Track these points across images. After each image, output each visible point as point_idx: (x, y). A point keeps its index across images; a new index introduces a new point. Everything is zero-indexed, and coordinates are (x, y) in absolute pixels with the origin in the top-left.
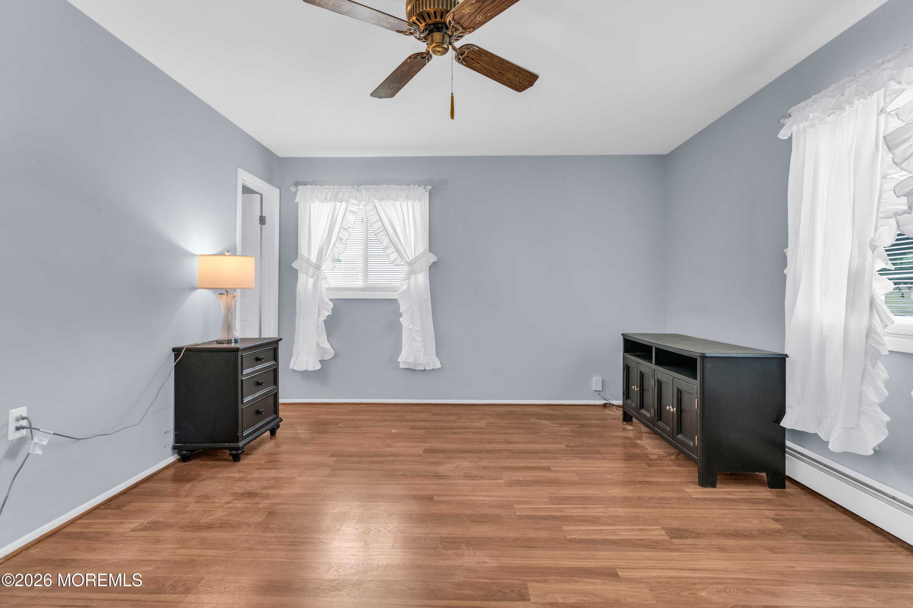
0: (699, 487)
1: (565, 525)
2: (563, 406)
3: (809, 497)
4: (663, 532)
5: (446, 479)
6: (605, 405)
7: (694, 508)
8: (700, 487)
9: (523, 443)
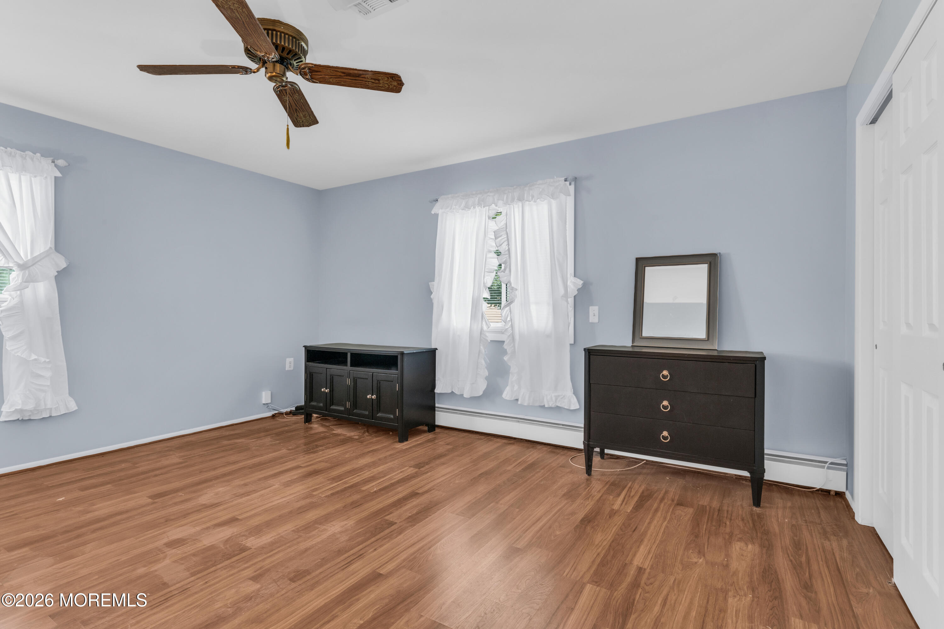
0: (399, 443)
1: (362, 487)
2: (235, 426)
3: (447, 431)
4: (412, 468)
5: (222, 505)
6: (273, 416)
7: (411, 453)
8: (401, 443)
9: (248, 459)
